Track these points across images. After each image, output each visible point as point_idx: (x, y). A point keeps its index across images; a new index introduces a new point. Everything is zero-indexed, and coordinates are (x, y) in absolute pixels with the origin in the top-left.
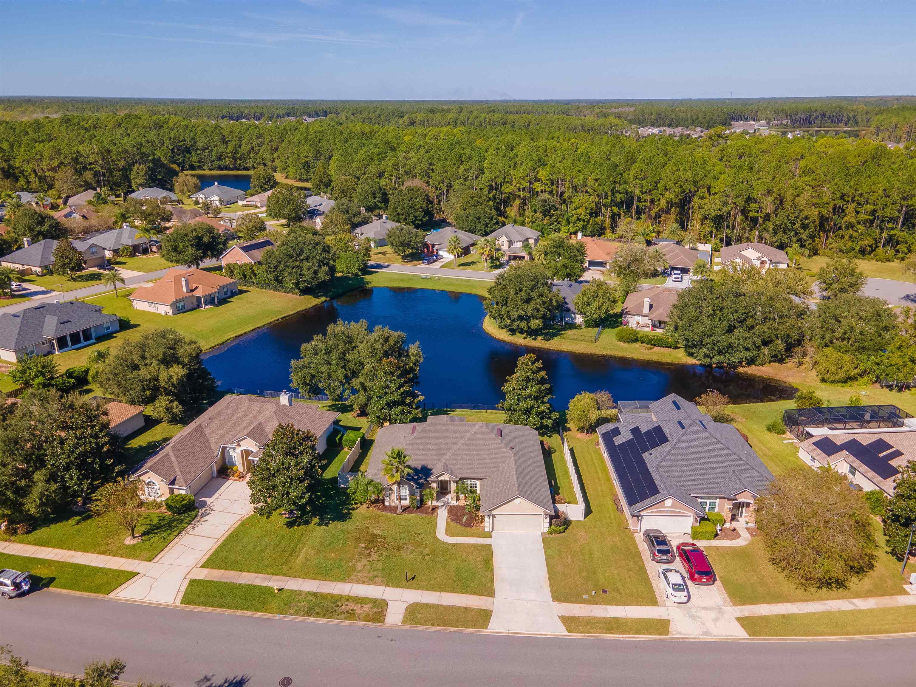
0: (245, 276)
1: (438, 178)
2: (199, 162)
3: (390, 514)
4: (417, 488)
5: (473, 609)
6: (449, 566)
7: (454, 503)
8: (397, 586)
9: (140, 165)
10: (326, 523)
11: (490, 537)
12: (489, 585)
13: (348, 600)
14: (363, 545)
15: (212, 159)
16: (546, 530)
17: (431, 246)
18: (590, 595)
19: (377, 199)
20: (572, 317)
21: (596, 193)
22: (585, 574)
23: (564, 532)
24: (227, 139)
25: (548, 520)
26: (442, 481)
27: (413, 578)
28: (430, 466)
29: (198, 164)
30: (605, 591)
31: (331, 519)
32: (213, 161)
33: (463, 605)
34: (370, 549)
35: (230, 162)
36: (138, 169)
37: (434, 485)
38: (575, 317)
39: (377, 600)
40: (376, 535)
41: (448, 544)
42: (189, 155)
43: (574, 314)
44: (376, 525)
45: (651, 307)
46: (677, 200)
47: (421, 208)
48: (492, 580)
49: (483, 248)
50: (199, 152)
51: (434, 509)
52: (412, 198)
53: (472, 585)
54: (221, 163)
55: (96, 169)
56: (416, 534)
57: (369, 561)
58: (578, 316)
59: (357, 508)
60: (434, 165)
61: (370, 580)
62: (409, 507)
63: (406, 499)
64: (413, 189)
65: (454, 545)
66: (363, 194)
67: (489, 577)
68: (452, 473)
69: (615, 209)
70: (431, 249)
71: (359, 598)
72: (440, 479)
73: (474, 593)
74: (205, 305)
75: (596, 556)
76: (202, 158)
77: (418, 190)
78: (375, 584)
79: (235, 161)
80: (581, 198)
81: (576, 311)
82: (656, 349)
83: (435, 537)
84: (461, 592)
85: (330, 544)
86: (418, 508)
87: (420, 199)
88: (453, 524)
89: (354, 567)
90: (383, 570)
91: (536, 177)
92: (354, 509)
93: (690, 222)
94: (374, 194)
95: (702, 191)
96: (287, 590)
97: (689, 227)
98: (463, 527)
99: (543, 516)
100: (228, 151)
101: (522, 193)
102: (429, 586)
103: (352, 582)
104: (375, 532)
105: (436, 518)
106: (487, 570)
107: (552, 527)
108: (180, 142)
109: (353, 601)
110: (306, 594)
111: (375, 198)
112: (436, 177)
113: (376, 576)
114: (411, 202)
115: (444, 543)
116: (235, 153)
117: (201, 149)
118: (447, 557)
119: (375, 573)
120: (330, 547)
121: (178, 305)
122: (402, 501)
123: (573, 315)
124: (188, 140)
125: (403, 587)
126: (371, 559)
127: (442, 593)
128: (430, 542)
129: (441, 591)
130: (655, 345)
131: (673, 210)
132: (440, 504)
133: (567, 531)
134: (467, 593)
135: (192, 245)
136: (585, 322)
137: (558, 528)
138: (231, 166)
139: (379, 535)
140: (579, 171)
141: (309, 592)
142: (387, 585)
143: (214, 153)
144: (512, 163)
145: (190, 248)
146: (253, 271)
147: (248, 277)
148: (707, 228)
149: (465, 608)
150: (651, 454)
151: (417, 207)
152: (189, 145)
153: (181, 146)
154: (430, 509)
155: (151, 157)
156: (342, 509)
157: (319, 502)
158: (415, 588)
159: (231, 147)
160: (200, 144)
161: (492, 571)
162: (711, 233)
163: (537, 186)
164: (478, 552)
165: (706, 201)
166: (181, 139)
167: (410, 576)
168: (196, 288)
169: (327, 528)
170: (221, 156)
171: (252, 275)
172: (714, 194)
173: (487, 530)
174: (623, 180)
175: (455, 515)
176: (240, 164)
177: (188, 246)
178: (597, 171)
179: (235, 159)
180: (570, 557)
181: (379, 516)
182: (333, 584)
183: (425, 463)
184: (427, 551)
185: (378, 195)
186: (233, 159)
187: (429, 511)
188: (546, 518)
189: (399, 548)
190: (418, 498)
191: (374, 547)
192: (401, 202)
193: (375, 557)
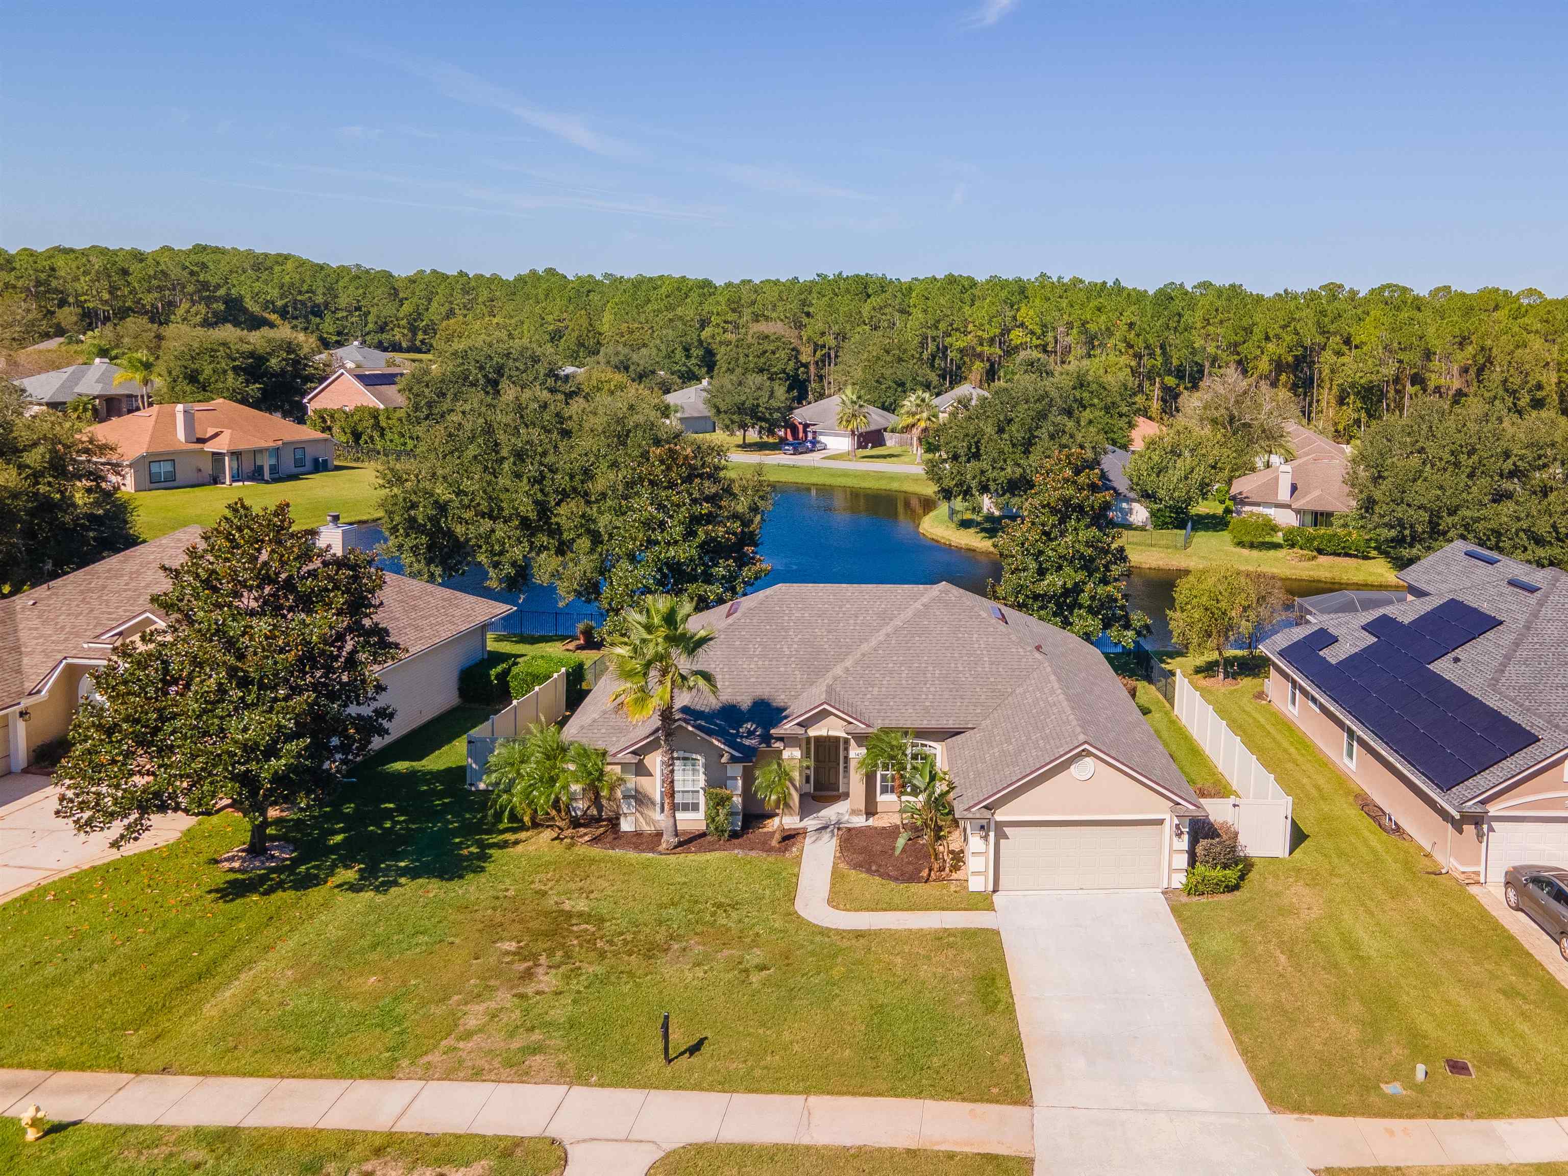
0: (357, 436)
1: (820, 326)
2: (339, 334)
3: (632, 855)
4: (733, 759)
5: (951, 1156)
6: (845, 1003)
7: (860, 821)
8: (624, 1080)
9: (193, 303)
10: (383, 884)
11: (991, 907)
12: (1004, 1059)
13: (378, 1152)
14: (512, 946)
15: (367, 329)
16: (1179, 880)
17: (801, 427)
18: (1410, 1084)
19: (694, 361)
20: (1122, 510)
21: (1131, 351)
22: (1356, 1008)
23: (1236, 887)
24: (401, 295)
25: (1184, 843)
26: (818, 739)
27: (694, 1049)
28: (780, 699)
29: (335, 338)
30: (1458, 1067)
31: (404, 872)
32: (368, 333)
33: (902, 1141)
34: (535, 957)
35: (404, 335)
36: (188, 311)
37: (792, 755)
38: (1131, 510)
39: (518, 1142)
40: (569, 915)
41: (838, 932)
42: (318, 320)
43: (1128, 500)
44: (572, 886)
45: (1294, 488)
46: (1290, 359)
47: (784, 371)
48: (1014, 1043)
49: (914, 414)
50: (340, 315)
51: (790, 837)
52: (765, 352)
53: (936, 1062)
54: (384, 336)
55: (91, 305)
56: (719, 906)
57: (522, 996)
58: (1136, 506)
59: (516, 843)
60: (811, 305)
61: (509, 1064)
62: (703, 835)
63: (695, 807)
64: (767, 337)
65: (859, 935)
66: (663, 347)
67: (1002, 1031)
68: (851, 714)
69: (1171, 381)
70: (801, 435)
71: (434, 1140)
72: (813, 732)
73: (951, 1093)
74: (234, 479)
75: (1373, 953)
76: (345, 327)
77: (778, 339)
78: (524, 1076)
79: (415, 334)
80: (1104, 357)
81: (1132, 495)
82: (1322, 559)
83: (792, 916)
84: (894, 1092)
85: (374, 947)
86: (734, 835)
87: (782, 354)
88: (857, 877)
89: (453, 1022)
90: (572, 1024)
91: (1014, 318)
92: (504, 845)
93: (1315, 404)
94: (687, 350)
95: (1335, 341)
96: (96, 1127)
97: (1313, 415)
98: (893, 884)
99: (1167, 829)
100: (401, 315)
101: (986, 348)
102: (758, 1073)
103: (427, 1075)
104: (567, 906)
105: (798, 861)
106: (990, 1010)
107: (1200, 868)
108: (300, 293)
109: (404, 1153)
110: (180, 1140)
111: (688, 357)
112: (814, 327)
113: (536, 1049)
114: (762, 360)
115: (824, 932)
116: (415, 320)
117: (346, 309)
118: (837, 972)
119: (537, 1036)
120: (373, 956)
121: (155, 468)
122: (680, 815)
123: (1124, 505)
124: (320, 291)
125: (647, 1084)
126: (530, 990)
127: (813, 1100)
128: (772, 930)
129: (807, 1092)
130: (1320, 551)
131: (1283, 377)
132: (811, 823)
133: (1246, 884)
134: (919, 1093)
135: (234, 369)
136: (1153, 514)
137: (1218, 873)
138: (404, 345)
139: (581, 914)
140: (1099, 310)
141: (198, 1130)
142: (580, 1079)
143: (371, 318)
144: (966, 296)
145: (231, 375)
146: (377, 426)
147: (364, 437)
148: (1349, 413)
149: (912, 1153)
150: (1456, 660)
151: (774, 370)
152: (320, 299)
153: (303, 303)
154: (778, 836)
155: (222, 292)
156: (459, 846)
157: (380, 826)
158: (698, 1087)
159: (407, 308)
160: (343, 301)
161: (1010, 1010)
162: (1358, 422)
163: (1017, 336)
164: (951, 953)
165: (1344, 359)
166: (305, 287)
167: (679, 1038)
168: (216, 435)
169: (380, 899)
170: (386, 324)
171: (376, 435)
172: (1356, 347)
173: (977, 884)
174: (1182, 325)
175: (864, 850)
176: (422, 342)
177: (225, 372)
178: (1133, 308)
179: (414, 330)
180: (1283, 958)
181: (593, 861)
182: (331, 1088)
183: (763, 692)
184: (755, 956)
185: (695, 352)
186: (410, 330)
187: (774, 843)
188: (1179, 835)
189: (651, 951)
190: (737, 800)
191: (551, 953)
192: (742, 360)
193: (547, 980)
